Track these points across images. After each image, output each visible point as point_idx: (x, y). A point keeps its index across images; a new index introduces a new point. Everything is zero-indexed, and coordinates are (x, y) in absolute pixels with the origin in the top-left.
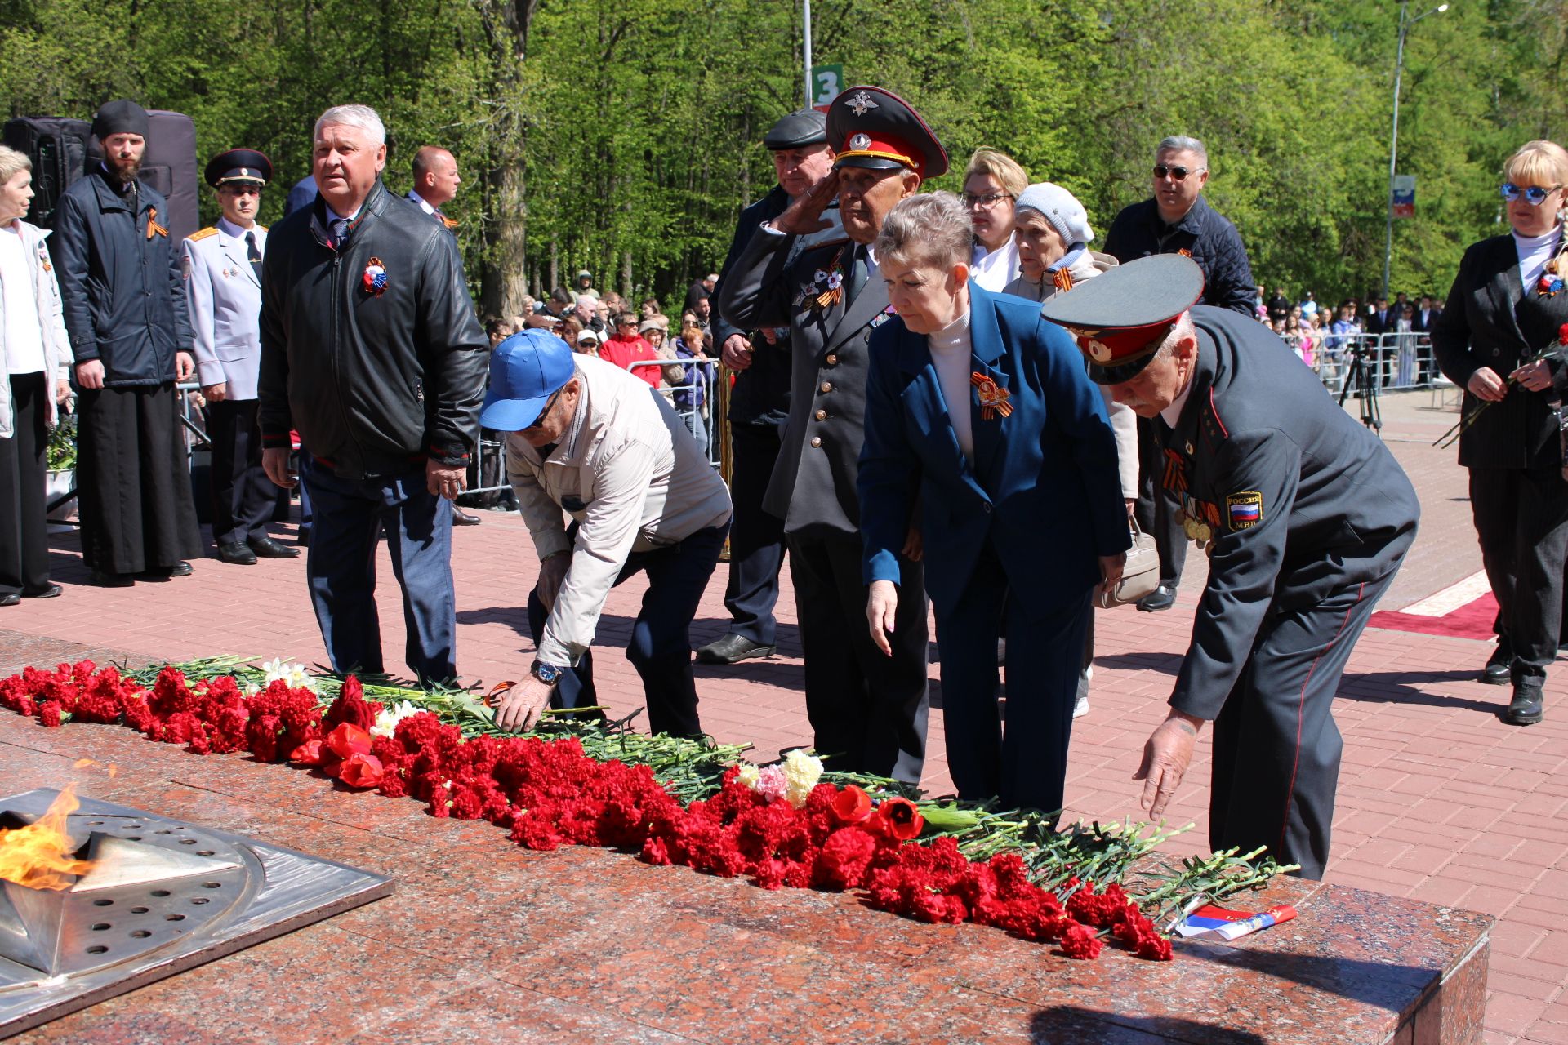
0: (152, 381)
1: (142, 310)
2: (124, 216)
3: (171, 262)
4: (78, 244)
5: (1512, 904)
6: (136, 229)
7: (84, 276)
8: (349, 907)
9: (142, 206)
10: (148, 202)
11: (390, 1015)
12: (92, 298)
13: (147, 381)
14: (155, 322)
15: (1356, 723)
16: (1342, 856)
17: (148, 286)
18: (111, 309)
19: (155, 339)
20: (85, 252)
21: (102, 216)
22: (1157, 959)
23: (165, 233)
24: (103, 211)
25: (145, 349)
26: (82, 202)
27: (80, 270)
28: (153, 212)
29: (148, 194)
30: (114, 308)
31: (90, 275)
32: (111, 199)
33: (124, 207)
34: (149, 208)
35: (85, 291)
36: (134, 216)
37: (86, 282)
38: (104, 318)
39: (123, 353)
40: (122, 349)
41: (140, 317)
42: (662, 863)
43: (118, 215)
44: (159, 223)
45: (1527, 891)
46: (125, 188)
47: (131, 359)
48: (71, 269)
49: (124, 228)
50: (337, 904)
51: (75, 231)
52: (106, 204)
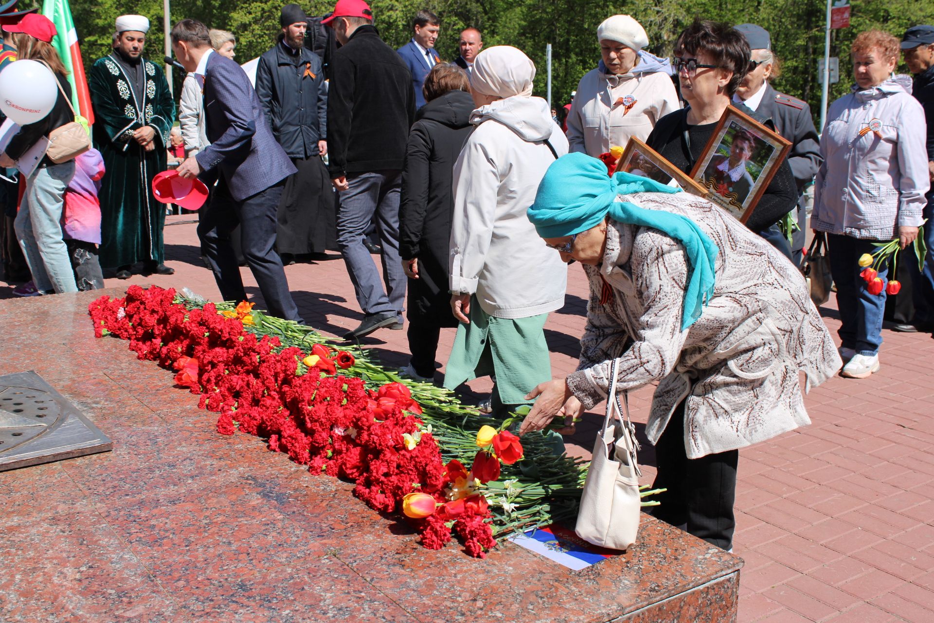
0: (301, 156)
1: (298, 118)
2: (291, 68)
3: (320, 92)
4: (265, 82)
5: (870, 546)
6: (297, 74)
7: (268, 99)
8: (77, 455)
9: (301, 62)
10: (305, 59)
11: (15, 520)
12: (272, 111)
13: (298, 156)
14: (306, 125)
15: (896, 405)
16: (784, 496)
17: (303, 105)
18: (281, 117)
19: (304, 134)
20: (270, 86)
21: (278, 68)
22: (473, 556)
23: (313, 77)
24: (280, 65)
25: (299, 138)
26: (269, 60)
27: (266, 96)
28: (308, 65)
29: (307, 55)
30: (283, 116)
31: (273, 99)
32: (286, 59)
33: (292, 62)
34: (305, 63)
35: (268, 107)
36: (296, 67)
37: (270, 102)
38: (278, 122)
39: (287, 140)
40: (286, 138)
41: (296, 122)
42: (274, 451)
43: (287, 67)
44: (313, 71)
45: (891, 537)
46: (294, 51)
47: (289, 144)
48: (262, 95)
49: (290, 74)
50: (68, 453)
51: (265, 76)
52: (282, 61)
